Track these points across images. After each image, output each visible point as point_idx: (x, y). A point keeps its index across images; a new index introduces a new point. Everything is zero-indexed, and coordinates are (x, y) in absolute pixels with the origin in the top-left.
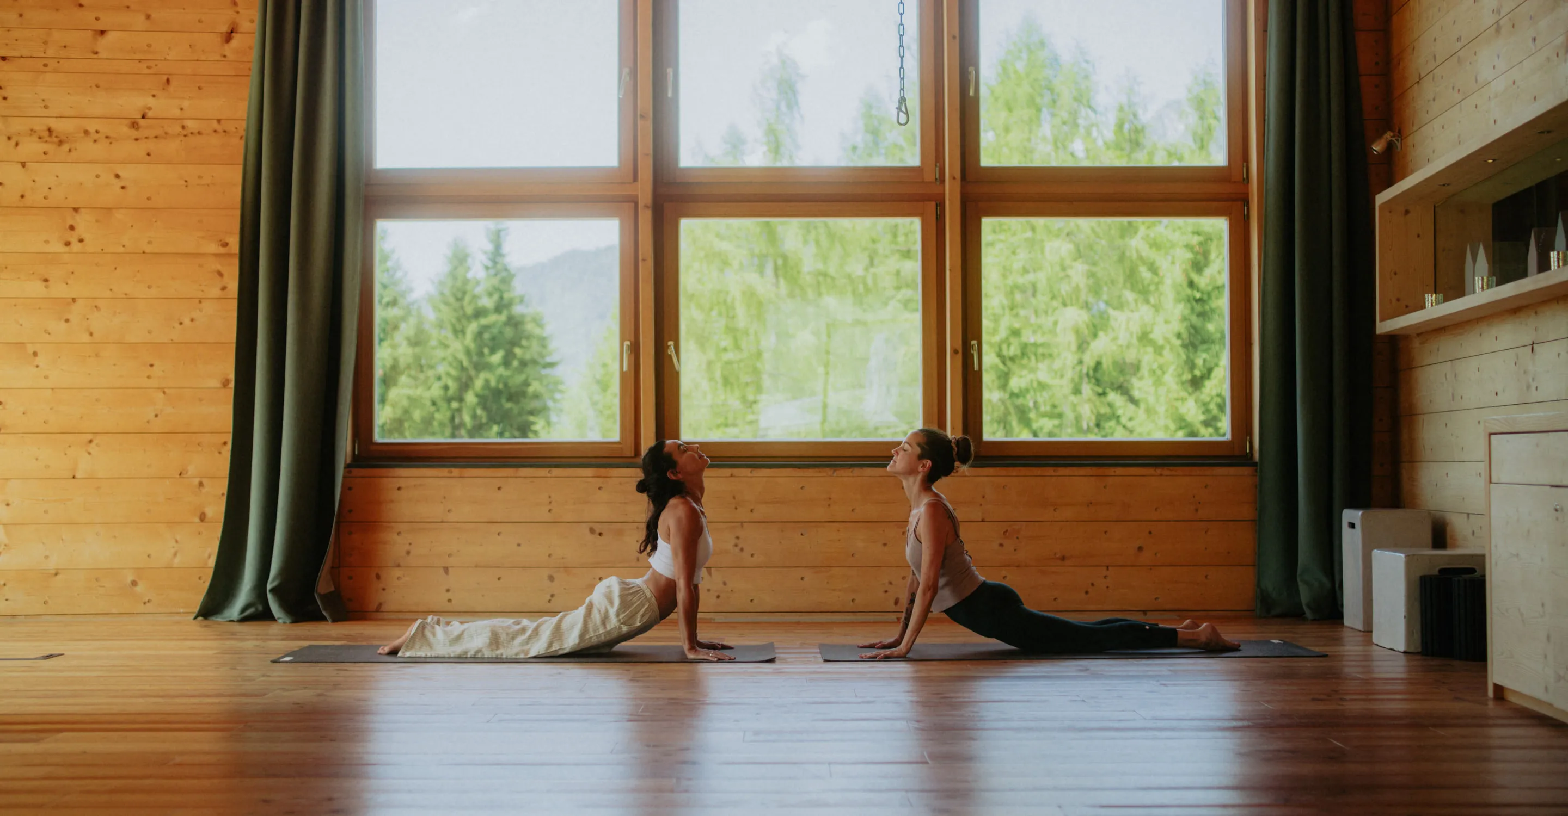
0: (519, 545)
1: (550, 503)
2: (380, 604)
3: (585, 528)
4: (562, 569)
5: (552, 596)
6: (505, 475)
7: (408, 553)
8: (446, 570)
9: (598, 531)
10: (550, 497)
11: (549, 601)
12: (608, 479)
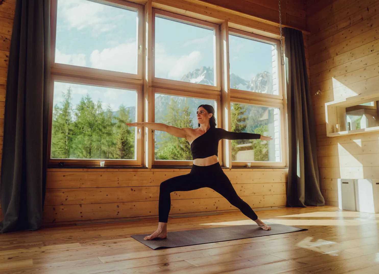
0: (107, 195)
1: (118, 180)
2: (55, 220)
3: (129, 189)
4: (122, 203)
5: (118, 212)
6: (103, 171)
7: (66, 199)
8: (81, 205)
9: (134, 190)
10: (118, 178)
11: (117, 214)
12: (137, 172)
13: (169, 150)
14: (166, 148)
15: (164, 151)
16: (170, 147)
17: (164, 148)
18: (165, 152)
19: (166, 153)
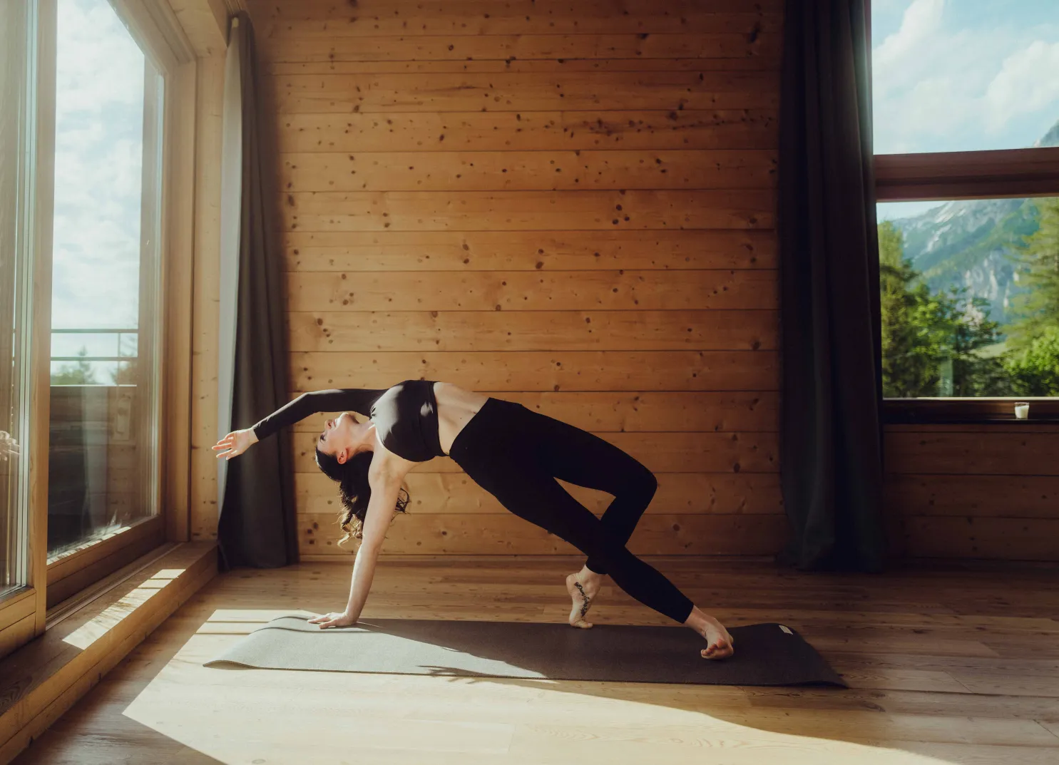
7: (932, 502)
8: (970, 519)
13: (1051, 348)
14: (1036, 343)
15: (1031, 352)
16: (1053, 338)
17: (1029, 344)
18: (1034, 354)
19: (1037, 357)
